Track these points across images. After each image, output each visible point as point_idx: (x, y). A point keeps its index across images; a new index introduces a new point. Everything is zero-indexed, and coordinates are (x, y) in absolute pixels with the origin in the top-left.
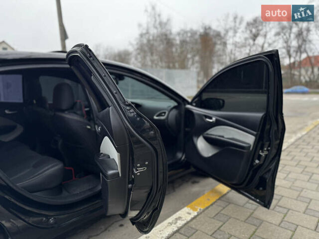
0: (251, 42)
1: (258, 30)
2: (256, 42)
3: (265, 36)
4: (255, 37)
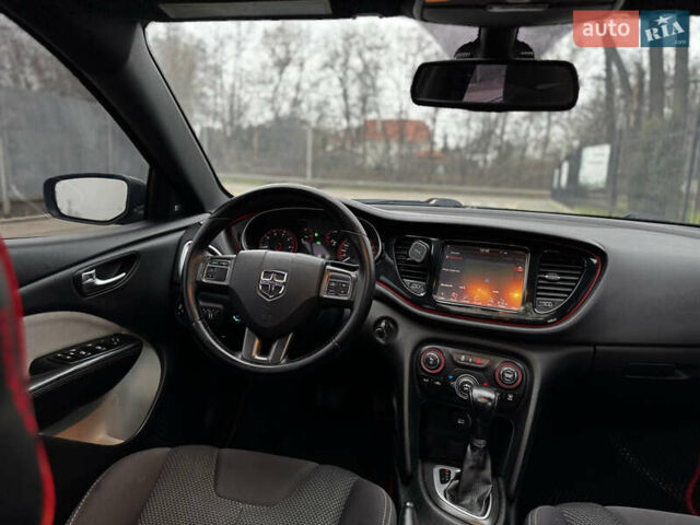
0: (275, 73)
1: (288, 52)
2: (284, 76)
3: (302, 65)
4: (282, 64)
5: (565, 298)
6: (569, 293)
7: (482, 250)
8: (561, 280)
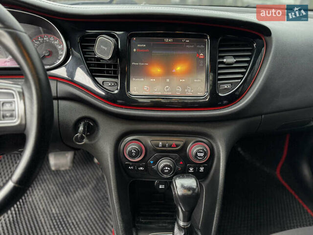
5: (241, 78)
6: (243, 73)
7: (167, 40)
8: (237, 62)
